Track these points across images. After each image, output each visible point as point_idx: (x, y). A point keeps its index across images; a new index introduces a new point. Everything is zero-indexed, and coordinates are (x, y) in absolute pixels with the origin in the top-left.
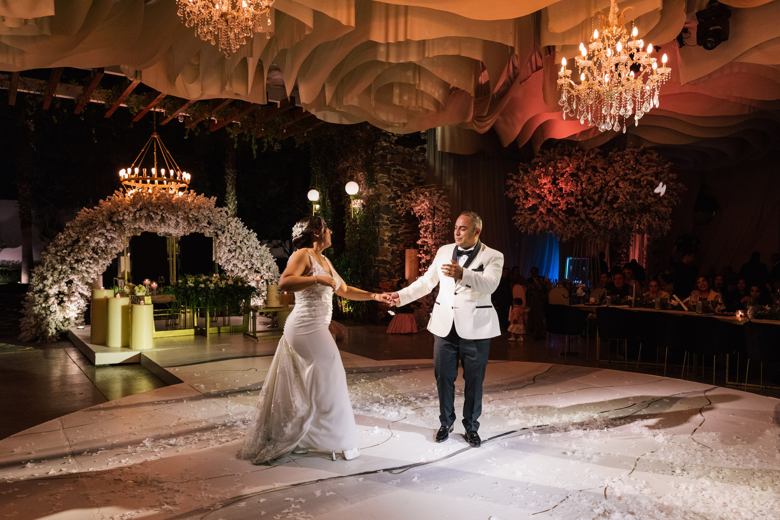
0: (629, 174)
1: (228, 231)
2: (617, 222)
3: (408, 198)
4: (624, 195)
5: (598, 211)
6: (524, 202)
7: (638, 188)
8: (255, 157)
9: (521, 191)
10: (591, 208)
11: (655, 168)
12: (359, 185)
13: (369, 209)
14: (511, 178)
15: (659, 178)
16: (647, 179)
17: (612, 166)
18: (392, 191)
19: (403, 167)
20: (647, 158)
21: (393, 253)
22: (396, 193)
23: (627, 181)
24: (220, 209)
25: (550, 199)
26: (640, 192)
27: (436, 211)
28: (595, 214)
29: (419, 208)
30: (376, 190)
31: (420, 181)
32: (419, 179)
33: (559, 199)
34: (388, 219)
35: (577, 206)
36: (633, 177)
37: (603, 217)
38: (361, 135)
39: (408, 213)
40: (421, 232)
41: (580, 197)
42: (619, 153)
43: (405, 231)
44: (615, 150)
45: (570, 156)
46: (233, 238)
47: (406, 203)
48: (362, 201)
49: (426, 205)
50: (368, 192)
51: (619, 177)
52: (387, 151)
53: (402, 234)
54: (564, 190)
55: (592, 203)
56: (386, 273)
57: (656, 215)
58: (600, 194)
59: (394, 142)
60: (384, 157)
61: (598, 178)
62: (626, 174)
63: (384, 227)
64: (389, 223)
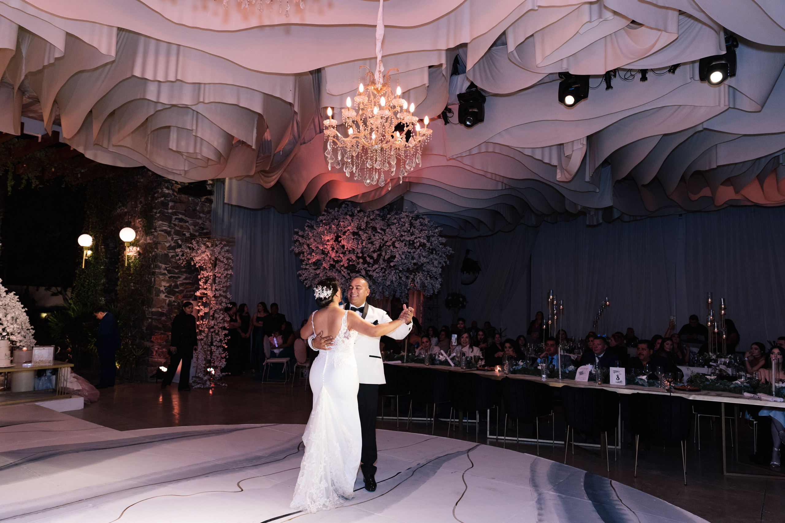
0: (405, 236)
2: (394, 279)
3: (189, 248)
4: (399, 254)
5: (377, 269)
6: (309, 257)
7: (412, 249)
8: (9, 193)
9: (305, 246)
10: (370, 265)
11: (426, 232)
12: (136, 232)
13: (144, 257)
14: (297, 233)
15: (430, 241)
16: (419, 241)
17: (390, 228)
18: (172, 239)
19: (186, 216)
20: (420, 222)
21: (170, 304)
22: (176, 242)
23: (402, 242)
25: (333, 255)
26: (414, 252)
27: (218, 262)
28: (374, 271)
29: (199, 258)
30: (154, 237)
31: (205, 231)
32: (203, 229)
33: (341, 256)
34: (166, 269)
35: (358, 263)
36: (408, 239)
37: (381, 274)
38: (142, 180)
39: (189, 262)
40: (201, 283)
41: (360, 255)
42: (396, 216)
43: (185, 281)
44: (393, 213)
45: (352, 216)
47: (187, 253)
48: (138, 249)
49: (207, 255)
50: (146, 240)
51: (396, 238)
52: (169, 199)
53: (182, 285)
54: (346, 247)
55: (371, 261)
56: (161, 326)
57: (428, 274)
58: (379, 253)
59: (177, 190)
60: (165, 205)
61: (377, 238)
62: (402, 236)
63: (161, 277)
64: (167, 273)
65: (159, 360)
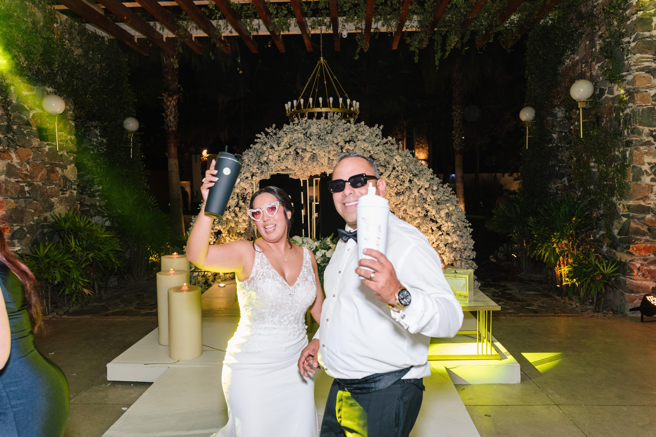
1: (394, 168)
24: (385, 140)
46: (401, 177)
56: (645, 229)
63: (642, 148)
64: (653, 141)
65: (644, 282)
